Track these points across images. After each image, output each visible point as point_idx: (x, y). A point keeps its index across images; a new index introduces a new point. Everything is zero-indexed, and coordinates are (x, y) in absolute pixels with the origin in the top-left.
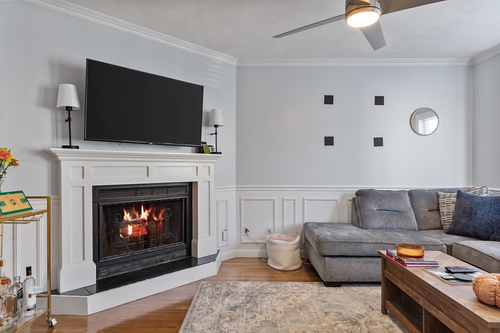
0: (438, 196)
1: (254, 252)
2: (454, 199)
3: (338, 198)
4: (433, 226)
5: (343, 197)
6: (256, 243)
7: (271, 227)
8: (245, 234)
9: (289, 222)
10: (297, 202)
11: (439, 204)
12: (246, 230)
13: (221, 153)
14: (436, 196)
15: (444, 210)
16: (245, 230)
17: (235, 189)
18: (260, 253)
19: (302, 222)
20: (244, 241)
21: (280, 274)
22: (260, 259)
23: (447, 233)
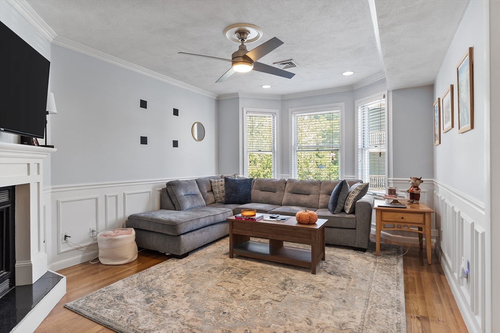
0: (211, 182)
1: (76, 259)
2: (223, 183)
3: (150, 190)
4: (212, 202)
5: (154, 188)
6: (77, 249)
7: (94, 227)
8: (64, 241)
9: (112, 218)
10: (119, 197)
11: (212, 187)
12: (66, 236)
13: (53, 147)
14: (209, 182)
15: (216, 190)
16: (64, 237)
17: (50, 191)
18: (83, 258)
19: (122, 215)
20: (62, 250)
21: (126, 268)
22: (85, 264)
23: (224, 204)
